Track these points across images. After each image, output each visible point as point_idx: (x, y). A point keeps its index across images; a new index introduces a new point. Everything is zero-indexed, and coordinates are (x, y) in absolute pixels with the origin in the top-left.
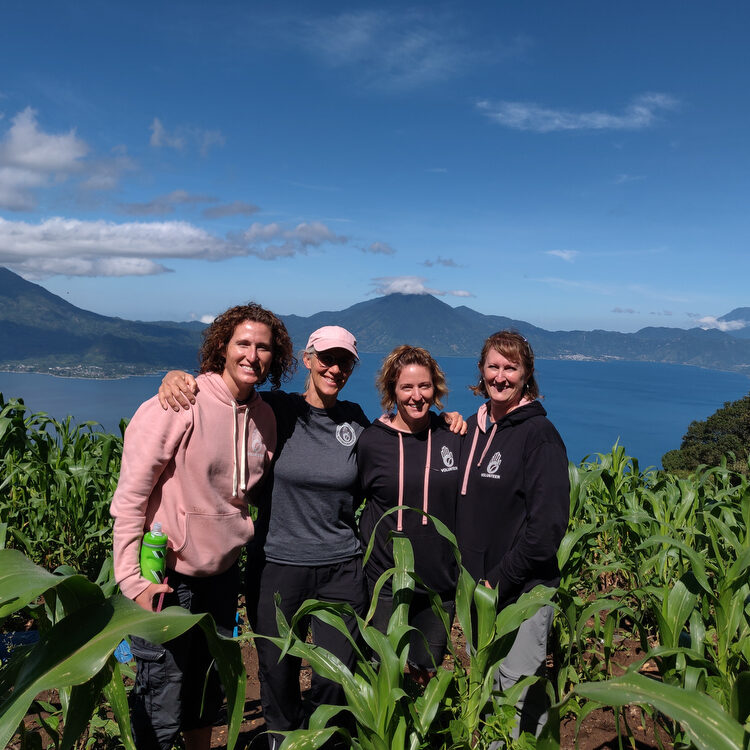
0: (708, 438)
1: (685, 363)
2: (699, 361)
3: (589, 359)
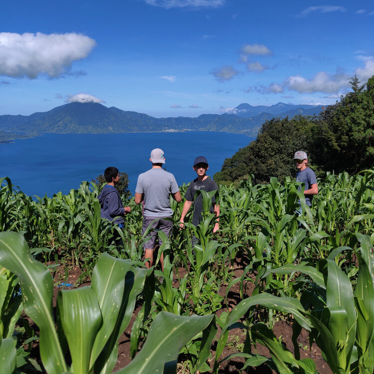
0: (232, 166)
1: (220, 131)
2: (226, 130)
3: (176, 131)
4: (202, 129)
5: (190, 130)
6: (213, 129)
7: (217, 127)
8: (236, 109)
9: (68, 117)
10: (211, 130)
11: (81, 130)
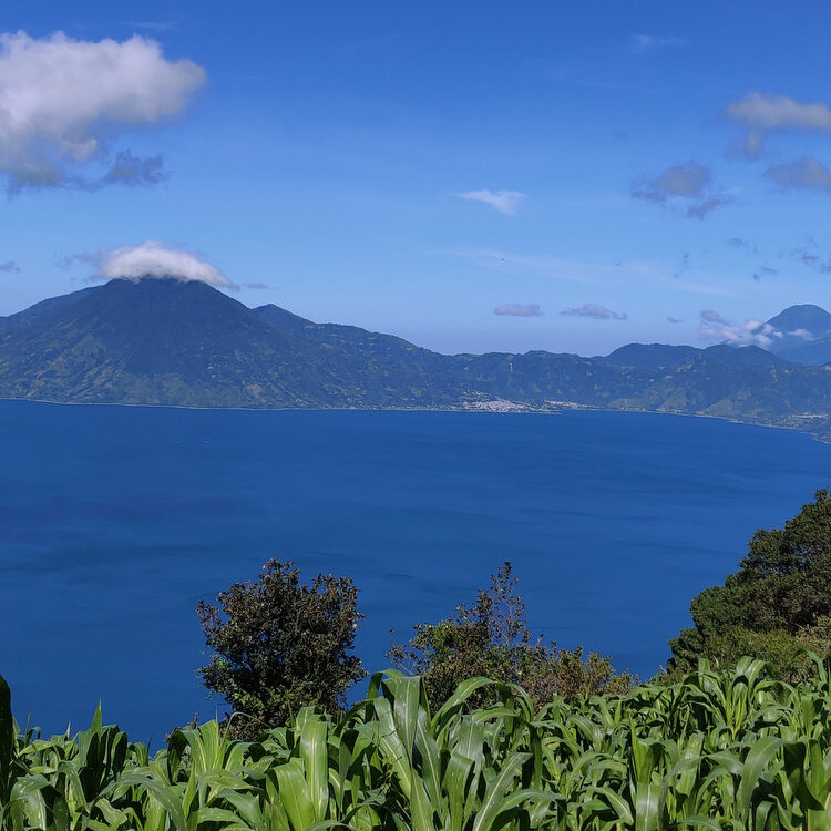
1: (700, 414)
2: (724, 410)
3: (519, 407)
4: (625, 405)
5: (574, 405)
6: (672, 404)
7: (689, 395)
8: (769, 328)
9: (89, 338)
10: (662, 410)
11: (137, 392)
